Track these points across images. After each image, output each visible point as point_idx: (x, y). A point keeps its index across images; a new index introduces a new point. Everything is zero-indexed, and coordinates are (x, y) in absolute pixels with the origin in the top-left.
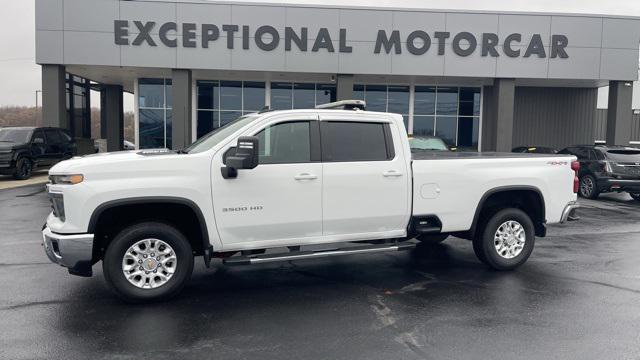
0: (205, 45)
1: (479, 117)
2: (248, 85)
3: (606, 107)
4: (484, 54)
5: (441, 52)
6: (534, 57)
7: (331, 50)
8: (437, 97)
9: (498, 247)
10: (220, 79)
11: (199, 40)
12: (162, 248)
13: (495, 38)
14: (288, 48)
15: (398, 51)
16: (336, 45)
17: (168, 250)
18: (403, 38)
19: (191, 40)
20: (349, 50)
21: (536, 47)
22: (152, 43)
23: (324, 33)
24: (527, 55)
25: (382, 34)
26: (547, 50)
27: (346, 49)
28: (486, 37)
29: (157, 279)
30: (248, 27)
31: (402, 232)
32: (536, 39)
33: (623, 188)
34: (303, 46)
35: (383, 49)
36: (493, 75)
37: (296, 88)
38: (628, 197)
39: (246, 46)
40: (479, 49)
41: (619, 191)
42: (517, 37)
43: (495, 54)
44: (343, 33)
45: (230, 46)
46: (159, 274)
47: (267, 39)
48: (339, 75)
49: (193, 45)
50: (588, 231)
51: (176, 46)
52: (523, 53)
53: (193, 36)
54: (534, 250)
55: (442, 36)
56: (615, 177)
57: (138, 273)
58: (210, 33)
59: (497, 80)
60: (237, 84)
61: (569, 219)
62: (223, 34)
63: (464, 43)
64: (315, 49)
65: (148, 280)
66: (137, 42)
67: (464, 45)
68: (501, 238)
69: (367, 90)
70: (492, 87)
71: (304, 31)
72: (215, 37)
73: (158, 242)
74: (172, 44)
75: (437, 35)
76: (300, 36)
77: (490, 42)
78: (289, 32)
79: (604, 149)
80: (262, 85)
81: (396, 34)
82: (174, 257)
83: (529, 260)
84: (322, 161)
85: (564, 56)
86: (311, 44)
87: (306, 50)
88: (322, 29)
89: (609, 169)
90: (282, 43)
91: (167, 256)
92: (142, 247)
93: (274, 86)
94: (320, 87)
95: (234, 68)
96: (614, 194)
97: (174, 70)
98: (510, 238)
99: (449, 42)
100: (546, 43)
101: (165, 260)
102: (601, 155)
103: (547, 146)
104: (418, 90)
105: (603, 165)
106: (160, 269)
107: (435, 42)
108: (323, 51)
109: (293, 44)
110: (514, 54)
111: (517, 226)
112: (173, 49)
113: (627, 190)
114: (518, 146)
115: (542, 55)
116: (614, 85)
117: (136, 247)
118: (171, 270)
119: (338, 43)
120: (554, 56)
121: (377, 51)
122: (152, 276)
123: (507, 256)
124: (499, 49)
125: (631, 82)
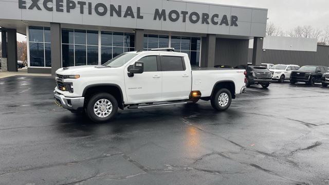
0: (68, 11)
1: (199, 51)
2: (89, 32)
3: (252, 48)
4: (203, 23)
5: (184, 21)
6: (224, 25)
7: (133, 17)
8: (181, 41)
9: (219, 102)
10: (74, 28)
11: (65, 8)
12: (107, 102)
13: (207, 15)
14: (112, 15)
15: (165, 19)
16: (135, 15)
17: (109, 103)
18: (167, 13)
19: (61, 8)
20: (142, 17)
21: (224, 21)
22: (39, 9)
23: (129, 9)
24: (221, 24)
25: (157, 11)
26: (229, 22)
27: (140, 17)
28: (204, 15)
29: (105, 114)
30: (91, 3)
31: (187, 97)
32: (225, 17)
33: (259, 83)
34: (119, 14)
35: (157, 18)
36: (207, 33)
37: (114, 34)
38: (260, 86)
39: (90, 13)
40: (201, 20)
41: (258, 84)
42: (217, 16)
43: (208, 23)
44: (139, 9)
45: (82, 12)
46: (106, 112)
47: (101, 10)
48: (136, 29)
49: (62, 11)
50: (247, 98)
51: (52, 10)
52: (219, 23)
53: (62, 6)
54: (231, 105)
55: (184, 13)
56: (256, 78)
57: (99, 112)
58: (71, 5)
59: (208, 35)
60: (84, 31)
61: (243, 92)
62: (78, 6)
63: (194, 17)
64: (125, 16)
65: (102, 114)
66: (31, 8)
67: (194, 18)
68: (220, 99)
69: (149, 37)
70: (206, 38)
71: (120, 7)
72: (74, 7)
73: (106, 100)
74: (51, 9)
75: (183, 12)
76: (117, 9)
77: (205, 17)
78: (112, 7)
79: (252, 67)
80: (97, 32)
81: (164, 11)
82: (111, 106)
83: (229, 108)
84: (161, 71)
85: (236, 25)
86: (123, 14)
87: (120, 16)
88: (128, 7)
89: (254, 75)
90: (109, 12)
91: (109, 105)
92: (100, 102)
93: (103, 33)
94: (126, 34)
95: (84, 24)
96: (256, 85)
97: (51, 23)
98: (223, 99)
99: (188, 16)
100: (229, 19)
101: (108, 107)
102: (251, 69)
103: (229, 65)
104: (173, 37)
105: (252, 73)
106: (107, 110)
107: (181, 16)
108: (129, 17)
109: (114, 13)
110: (215, 23)
111: (226, 95)
112: (50, 12)
113: (260, 84)
114: (216, 65)
115: (227, 24)
116: (256, 39)
117: (98, 102)
118: (111, 110)
119: (136, 14)
120: (232, 25)
121: (155, 19)
122: (104, 113)
123: (222, 106)
124: (209, 20)
125: (263, 38)
